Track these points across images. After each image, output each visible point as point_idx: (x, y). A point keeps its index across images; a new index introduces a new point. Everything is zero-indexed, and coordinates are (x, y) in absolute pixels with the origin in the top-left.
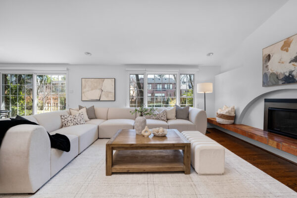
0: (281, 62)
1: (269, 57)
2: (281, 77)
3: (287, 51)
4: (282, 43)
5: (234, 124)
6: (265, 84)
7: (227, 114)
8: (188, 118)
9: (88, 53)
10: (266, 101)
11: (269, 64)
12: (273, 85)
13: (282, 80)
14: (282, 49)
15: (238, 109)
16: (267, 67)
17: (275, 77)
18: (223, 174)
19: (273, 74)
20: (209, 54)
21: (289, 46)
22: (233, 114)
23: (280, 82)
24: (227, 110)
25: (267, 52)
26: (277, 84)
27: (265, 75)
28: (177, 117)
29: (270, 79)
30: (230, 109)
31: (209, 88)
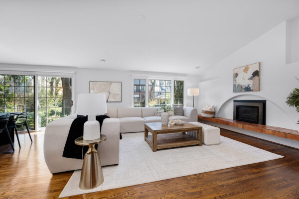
0: (244, 79)
1: (237, 75)
2: (244, 87)
3: (247, 72)
4: (244, 68)
5: (214, 117)
6: (235, 91)
7: (210, 111)
8: (183, 115)
9: (103, 60)
10: (235, 101)
11: (237, 79)
12: (239, 92)
13: (244, 89)
14: (244, 71)
15: (217, 107)
16: (236, 80)
17: (240, 87)
18: (219, 144)
19: (239, 85)
20: (197, 68)
21: (248, 70)
22: (213, 111)
23: (243, 90)
24: (209, 108)
25: (236, 71)
26: (241, 91)
27: (234, 86)
28: (175, 114)
29: (237, 88)
30: (211, 107)
31: (197, 92)
